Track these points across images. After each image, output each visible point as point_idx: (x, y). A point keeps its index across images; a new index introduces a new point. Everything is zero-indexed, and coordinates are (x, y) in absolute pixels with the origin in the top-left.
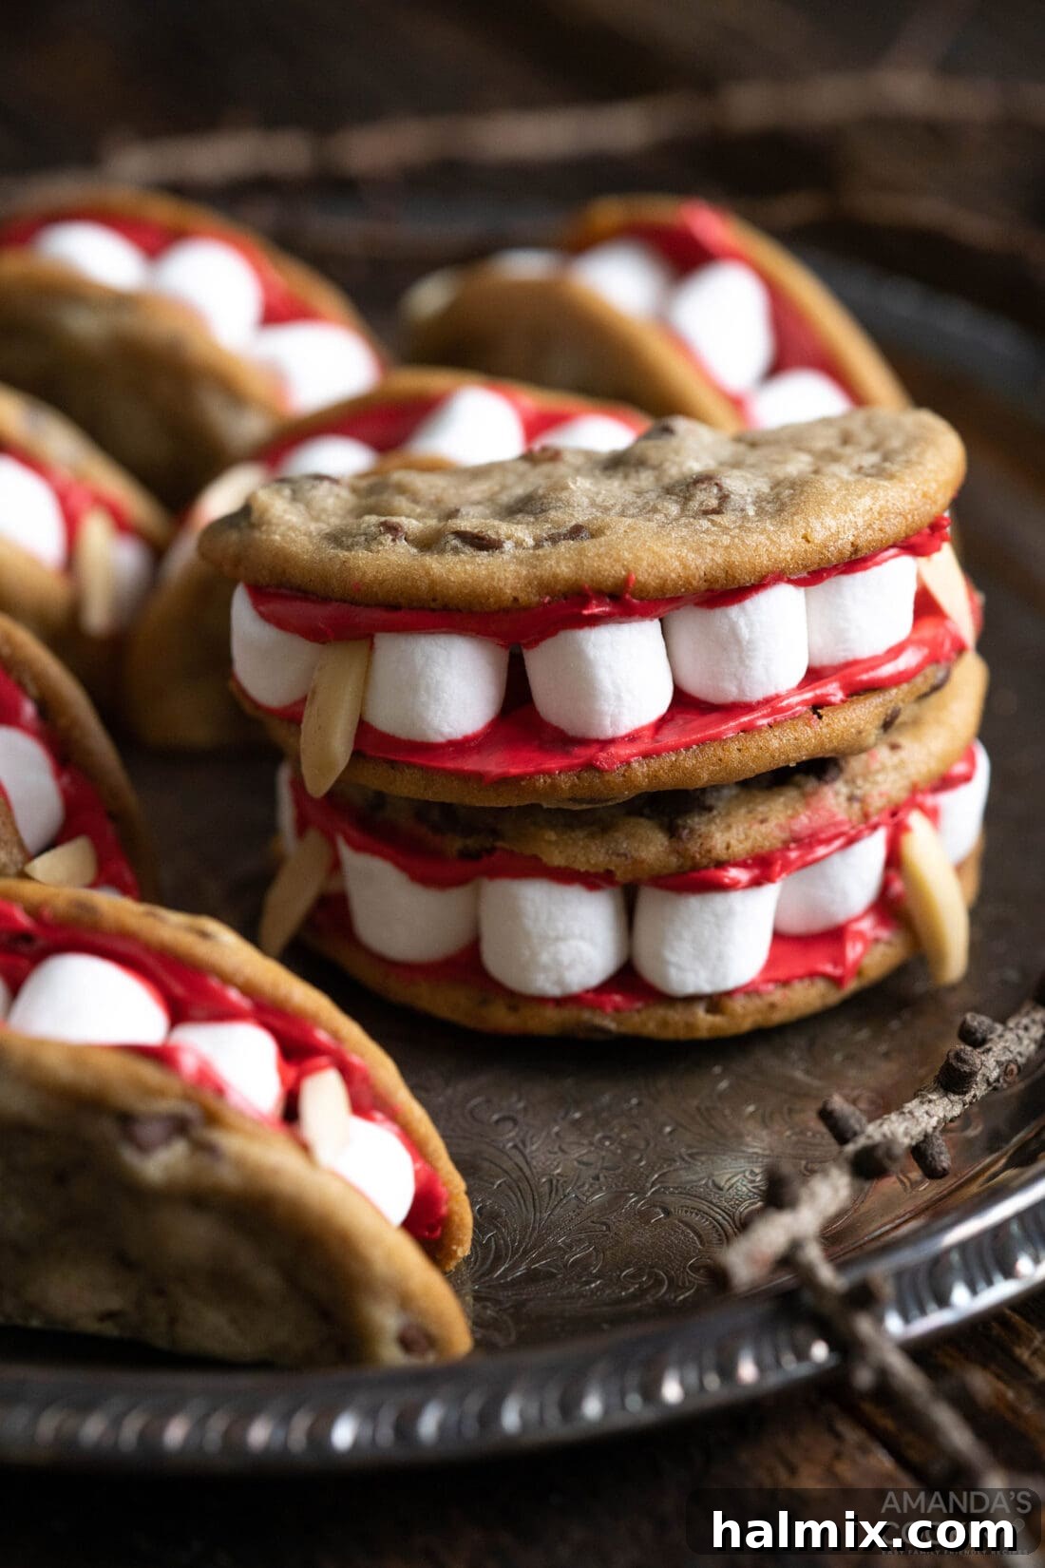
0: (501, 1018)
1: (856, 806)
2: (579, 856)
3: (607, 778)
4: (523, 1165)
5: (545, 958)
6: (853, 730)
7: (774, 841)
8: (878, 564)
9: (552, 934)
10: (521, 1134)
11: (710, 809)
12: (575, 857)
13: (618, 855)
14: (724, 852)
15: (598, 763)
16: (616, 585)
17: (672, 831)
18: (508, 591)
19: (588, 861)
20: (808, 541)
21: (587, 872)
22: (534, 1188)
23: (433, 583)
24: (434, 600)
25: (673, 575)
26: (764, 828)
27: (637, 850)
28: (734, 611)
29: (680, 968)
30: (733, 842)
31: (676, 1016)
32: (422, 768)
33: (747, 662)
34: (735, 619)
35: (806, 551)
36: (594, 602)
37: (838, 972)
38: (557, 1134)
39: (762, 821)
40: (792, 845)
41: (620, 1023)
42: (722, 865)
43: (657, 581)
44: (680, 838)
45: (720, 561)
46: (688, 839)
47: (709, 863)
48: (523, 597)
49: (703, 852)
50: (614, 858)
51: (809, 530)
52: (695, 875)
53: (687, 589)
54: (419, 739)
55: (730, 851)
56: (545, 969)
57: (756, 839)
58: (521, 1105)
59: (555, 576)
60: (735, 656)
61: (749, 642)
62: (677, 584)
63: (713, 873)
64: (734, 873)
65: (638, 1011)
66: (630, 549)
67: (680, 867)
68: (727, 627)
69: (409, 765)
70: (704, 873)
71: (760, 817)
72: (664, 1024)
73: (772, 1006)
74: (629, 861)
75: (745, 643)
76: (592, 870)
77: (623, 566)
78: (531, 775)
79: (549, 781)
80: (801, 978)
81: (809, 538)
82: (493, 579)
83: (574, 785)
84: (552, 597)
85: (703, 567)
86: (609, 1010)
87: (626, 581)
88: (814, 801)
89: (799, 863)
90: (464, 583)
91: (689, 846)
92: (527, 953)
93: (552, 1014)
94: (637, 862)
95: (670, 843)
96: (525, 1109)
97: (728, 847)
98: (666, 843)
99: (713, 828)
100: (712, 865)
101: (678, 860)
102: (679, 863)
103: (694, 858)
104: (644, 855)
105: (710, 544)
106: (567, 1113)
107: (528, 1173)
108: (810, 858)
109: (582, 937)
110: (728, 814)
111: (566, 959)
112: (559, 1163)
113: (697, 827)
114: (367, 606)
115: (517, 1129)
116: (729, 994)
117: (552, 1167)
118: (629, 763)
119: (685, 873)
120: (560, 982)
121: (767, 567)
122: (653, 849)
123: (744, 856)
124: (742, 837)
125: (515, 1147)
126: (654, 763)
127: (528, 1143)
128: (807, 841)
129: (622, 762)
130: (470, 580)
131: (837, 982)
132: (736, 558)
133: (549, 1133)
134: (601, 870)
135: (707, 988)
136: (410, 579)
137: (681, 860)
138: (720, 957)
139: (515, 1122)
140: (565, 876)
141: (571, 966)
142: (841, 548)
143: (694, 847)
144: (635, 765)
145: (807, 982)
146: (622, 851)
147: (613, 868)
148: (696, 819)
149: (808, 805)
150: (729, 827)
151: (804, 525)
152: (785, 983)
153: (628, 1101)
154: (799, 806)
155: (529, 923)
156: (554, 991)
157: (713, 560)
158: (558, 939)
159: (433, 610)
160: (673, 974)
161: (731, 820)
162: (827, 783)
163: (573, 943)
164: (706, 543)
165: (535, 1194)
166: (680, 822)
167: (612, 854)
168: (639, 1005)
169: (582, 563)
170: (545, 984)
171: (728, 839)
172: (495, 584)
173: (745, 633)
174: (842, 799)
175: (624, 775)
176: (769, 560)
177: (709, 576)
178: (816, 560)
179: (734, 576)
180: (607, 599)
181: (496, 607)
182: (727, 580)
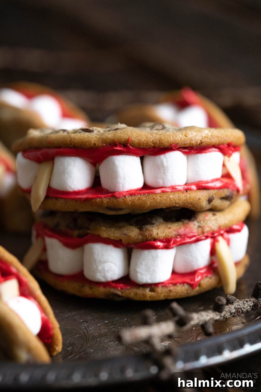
0: (87, 291)
1: (200, 229)
2: (111, 234)
3: (118, 200)
4: (86, 332)
5: (100, 268)
6: (197, 197)
7: (173, 234)
8: (209, 152)
9: (103, 260)
10: (88, 325)
11: (153, 224)
12: (110, 234)
13: (124, 234)
14: (156, 235)
15: (116, 195)
16: (125, 141)
17: (141, 229)
18: (93, 141)
19: (114, 236)
20: (186, 137)
21: (114, 240)
22: (87, 338)
23: (71, 139)
24: (71, 144)
25: (143, 140)
26: (169, 230)
27: (129, 233)
28: (162, 157)
29: (141, 274)
30: (159, 233)
31: (140, 291)
32: (64, 198)
33: (166, 173)
34: (163, 159)
35: (185, 139)
36: (118, 146)
37: (192, 282)
38: (99, 326)
39: (169, 228)
40: (178, 237)
41: (122, 293)
42: (155, 240)
43: (138, 141)
44: (143, 230)
45: (158, 137)
46: (145, 231)
47: (151, 239)
48: (97, 144)
49: (149, 235)
50: (122, 235)
51: (187, 134)
52: (147, 242)
53: (147, 145)
54: (64, 190)
55: (158, 235)
56: (100, 272)
57: (166, 233)
58: (91, 318)
59: (107, 137)
60: (162, 171)
61: (167, 167)
62: (144, 142)
63: (152, 242)
64: (159, 244)
65: (128, 289)
66: (131, 132)
67: (143, 239)
68: (160, 161)
69: (61, 198)
70: (150, 242)
71: (169, 227)
72: (136, 294)
73: (170, 291)
74: (127, 236)
75: (165, 167)
76: (115, 239)
77: (128, 135)
78: (95, 198)
79: (100, 200)
80: (180, 283)
81: (186, 135)
82: (89, 138)
83: (108, 202)
84: (106, 144)
85: (152, 139)
86: (119, 289)
87: (128, 140)
88: (186, 225)
89: (180, 243)
90: (80, 139)
91: (145, 233)
92: (95, 266)
93: (102, 289)
94: (129, 237)
95: (139, 231)
96: (91, 319)
97: (158, 234)
98: (138, 232)
99: (153, 228)
100: (152, 240)
101: (142, 237)
102: (142, 238)
103: (146, 236)
104: (131, 234)
105: (156, 133)
106: (104, 321)
107: (87, 334)
108: (184, 242)
109: (112, 262)
110: (159, 226)
111: (106, 269)
112: (98, 333)
113: (148, 228)
114: (53, 148)
115: (87, 324)
116: (157, 285)
117: (95, 333)
118: (125, 196)
119: (144, 242)
120: (104, 277)
121: (172, 141)
122: (134, 233)
123: (163, 238)
124: (162, 232)
125: (85, 328)
126: (133, 197)
127: (89, 327)
128: (183, 236)
129: (123, 195)
130: (82, 138)
131: (192, 286)
132: (163, 138)
133: (97, 325)
134: (118, 239)
135: (150, 281)
136: (65, 138)
137: (143, 237)
138: (154, 271)
139: (87, 322)
140: (107, 241)
141: (108, 271)
142: (197, 141)
143: (147, 233)
144: (127, 197)
145: (182, 285)
146: (125, 233)
147: (121, 238)
148: (149, 226)
149: (184, 226)
150: (158, 229)
151: (185, 132)
152: (175, 284)
153: (124, 319)
154: (181, 226)
155: (96, 256)
156: (103, 280)
157: (155, 137)
158: (105, 262)
159: (71, 148)
160: (139, 275)
161: (159, 227)
162: (191, 221)
163: (109, 264)
164: (154, 133)
165: (88, 339)
166: (143, 227)
167: (122, 234)
168: (129, 288)
169: (115, 134)
170: (100, 277)
171: (158, 232)
172: (89, 139)
173: (165, 163)
174: (196, 227)
175: (123, 200)
176: (173, 139)
177: (154, 142)
178: (188, 143)
179: (162, 142)
180: (122, 146)
181: (89, 146)
182: (159, 143)
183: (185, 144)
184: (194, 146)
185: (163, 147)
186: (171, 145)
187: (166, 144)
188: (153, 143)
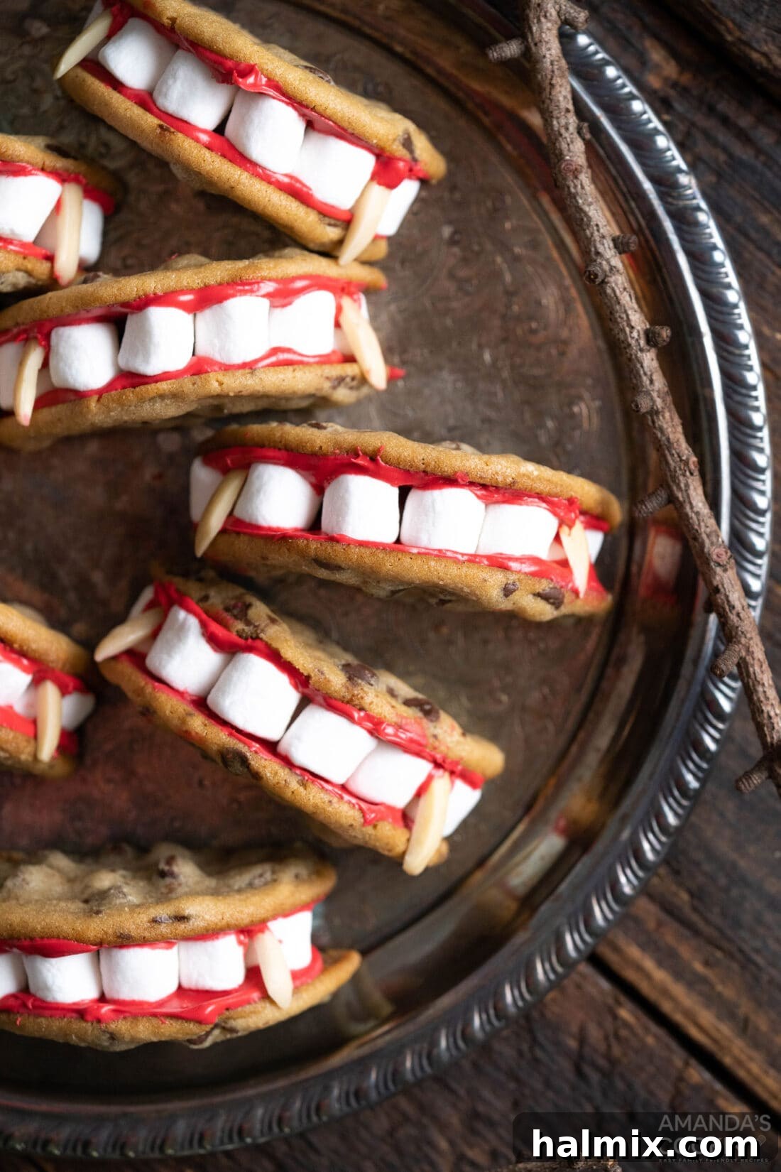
16: (374, 451)
17: (351, 681)
18: (318, 442)
20: (487, 465)
24: (281, 442)
25: (406, 454)
28: (435, 493)
36: (360, 457)
48: (325, 448)
51: (489, 460)
53: (411, 465)
59: (345, 440)
76: (303, 670)
77: (381, 442)
79: (305, 542)
84: (341, 452)
85: (423, 455)
121: (459, 467)
134: (306, 672)
142: (506, 477)
157: (430, 453)
159: (280, 449)
175: (344, 549)
177: (425, 461)
178: (489, 477)
179: (438, 465)
180: (368, 458)
181: (310, 450)
182: (434, 466)
183: (481, 478)
184: (500, 485)
185: (440, 474)
186: (455, 473)
187: (446, 470)
188: (423, 464)
